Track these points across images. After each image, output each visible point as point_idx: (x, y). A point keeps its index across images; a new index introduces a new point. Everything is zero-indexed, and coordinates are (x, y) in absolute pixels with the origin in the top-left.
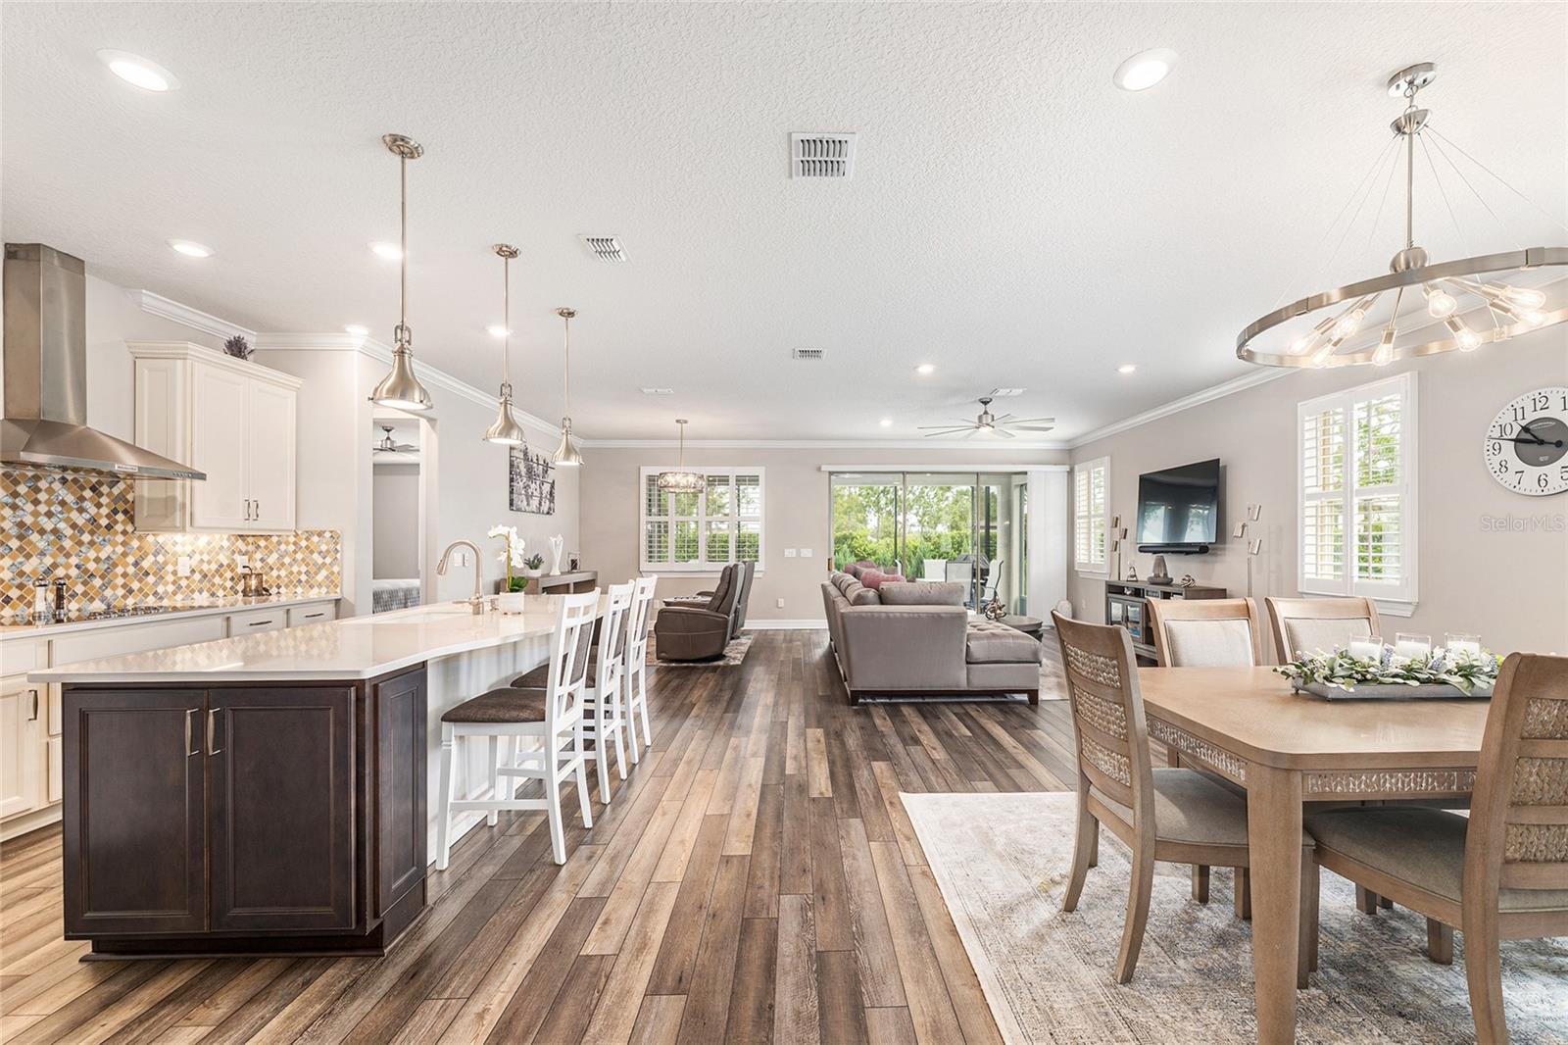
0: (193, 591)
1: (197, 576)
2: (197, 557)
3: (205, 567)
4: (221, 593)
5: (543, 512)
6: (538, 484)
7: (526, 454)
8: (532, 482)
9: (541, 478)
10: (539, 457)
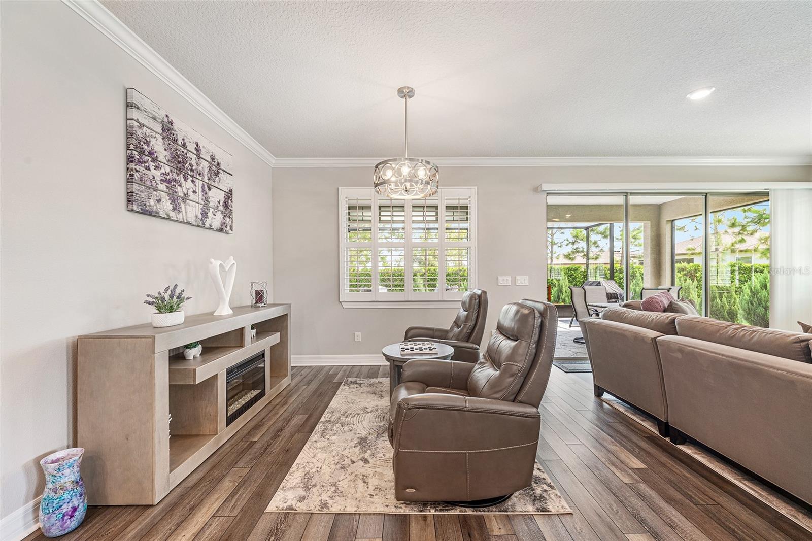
5: (210, 228)
6: (199, 183)
7: (168, 129)
8: (186, 179)
9: (206, 180)
10: (201, 148)
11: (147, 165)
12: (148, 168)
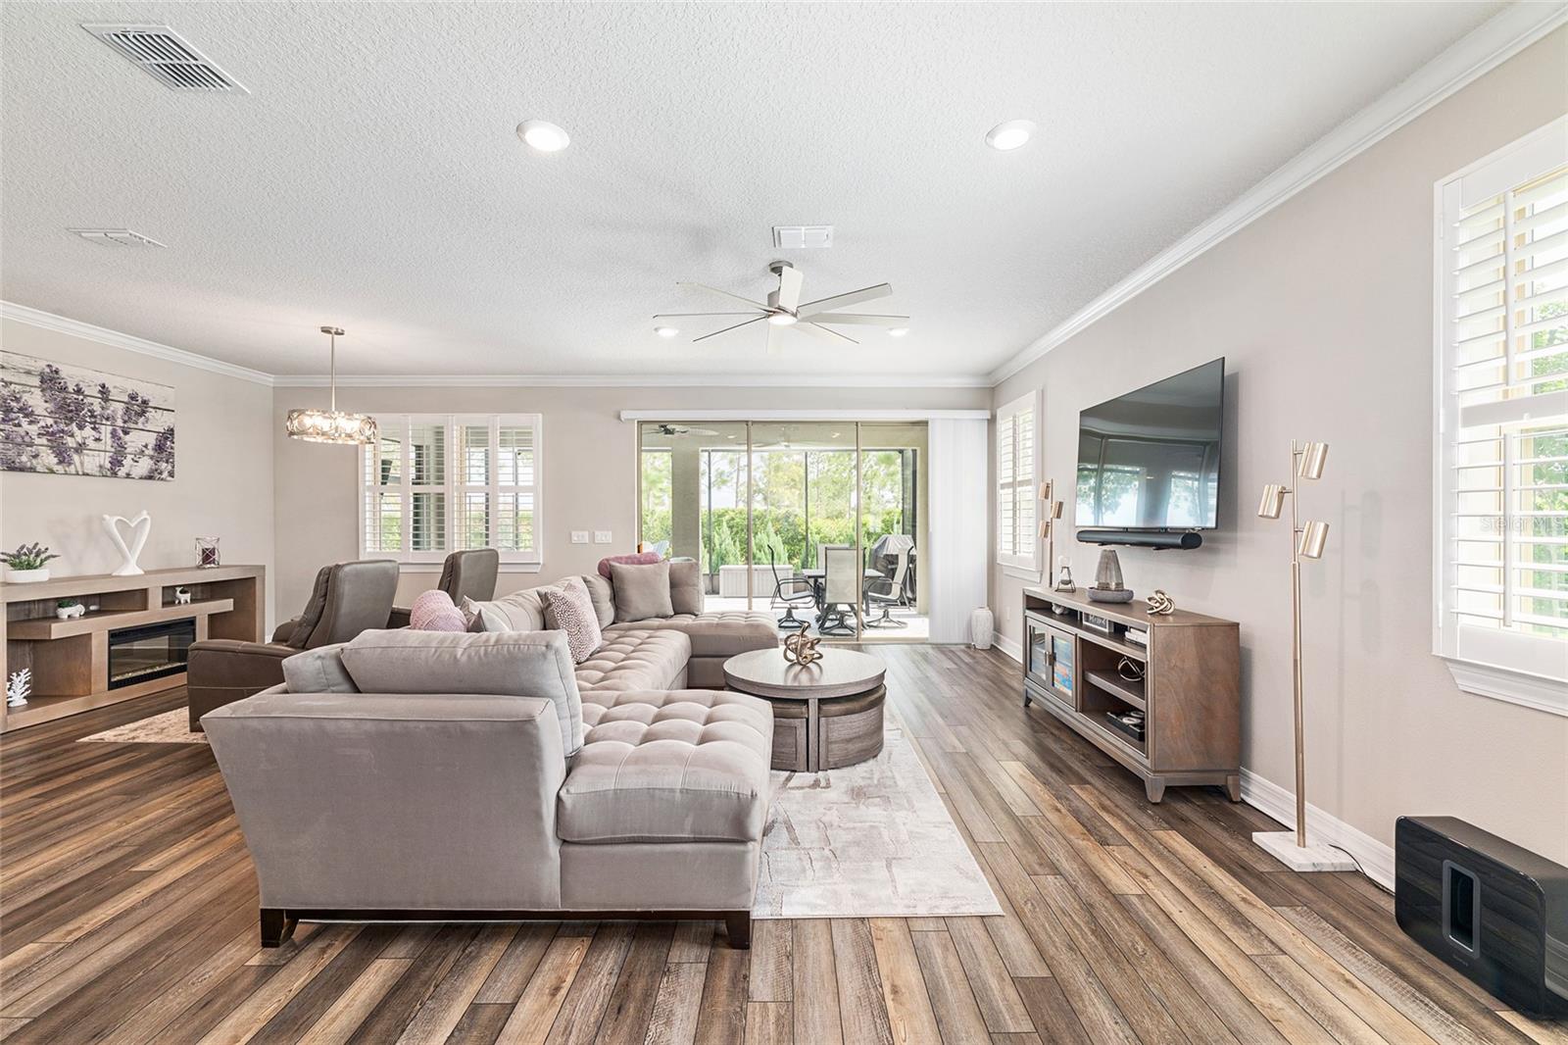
5: (128, 476)
6: (106, 431)
7: (50, 381)
8: (81, 427)
9: (120, 422)
10: (110, 389)
11: (16, 422)
12: (19, 425)
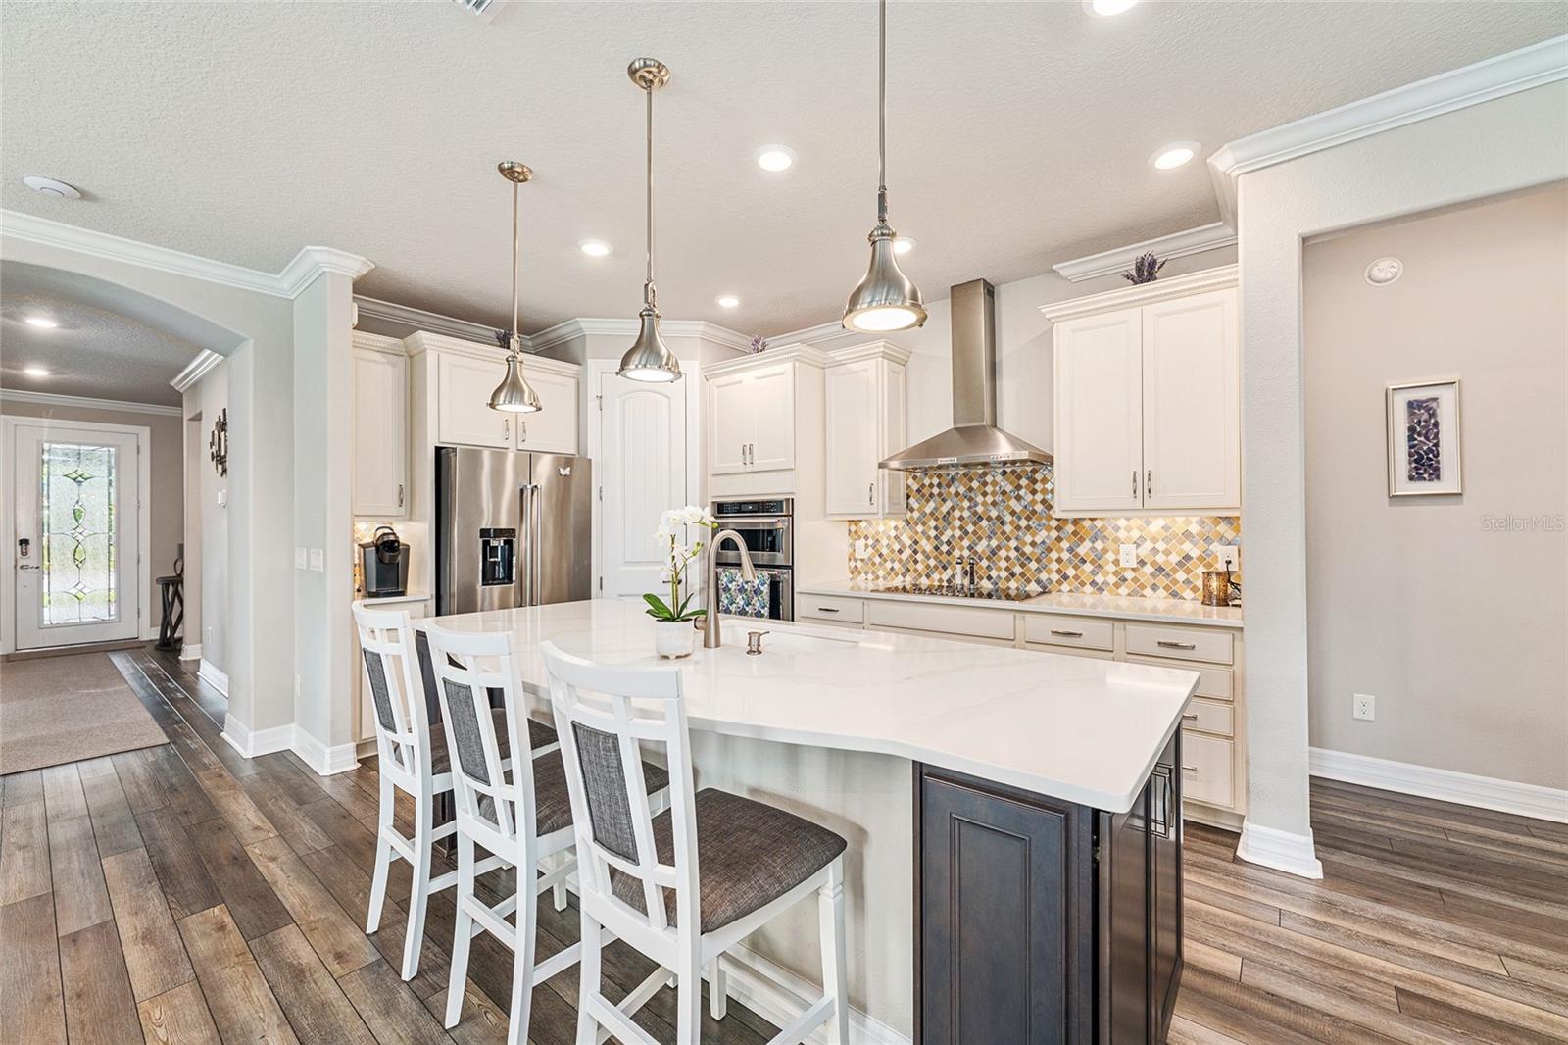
0: (1142, 587)
1: (1148, 569)
2: (1148, 545)
3: (1161, 558)
4: (1188, 594)
